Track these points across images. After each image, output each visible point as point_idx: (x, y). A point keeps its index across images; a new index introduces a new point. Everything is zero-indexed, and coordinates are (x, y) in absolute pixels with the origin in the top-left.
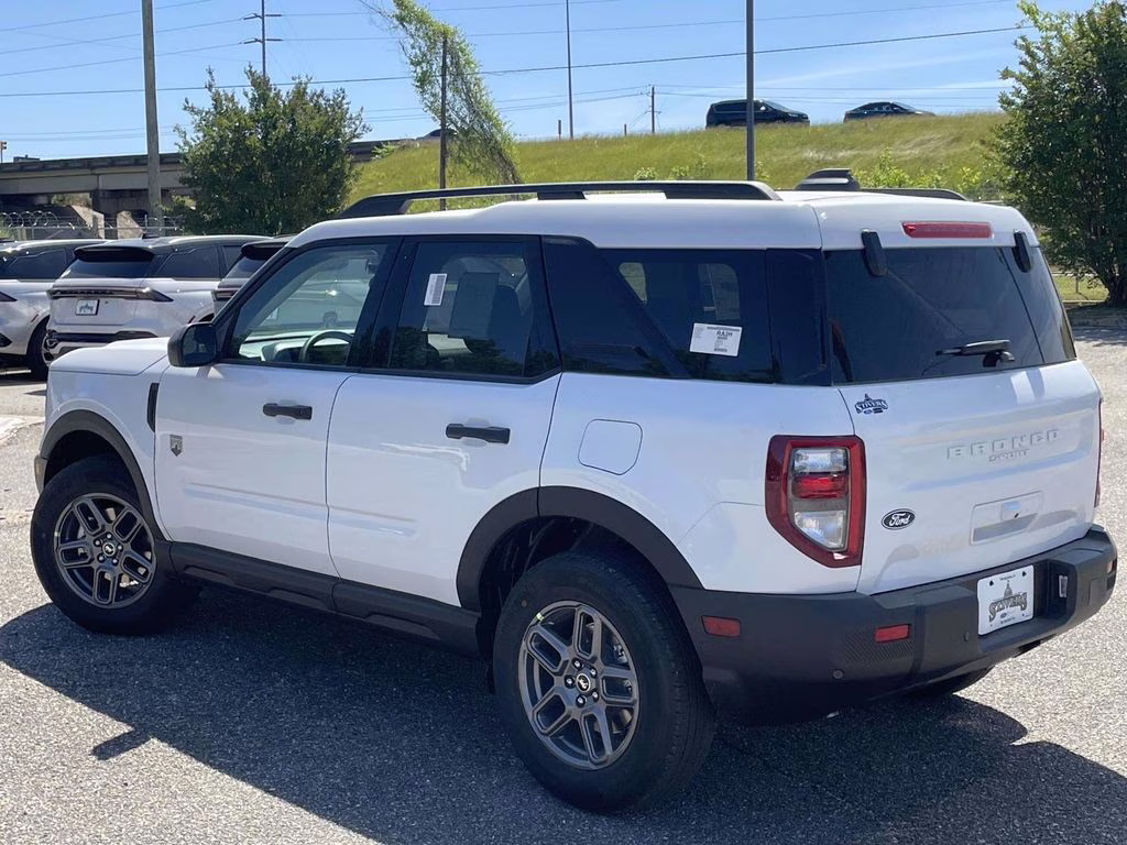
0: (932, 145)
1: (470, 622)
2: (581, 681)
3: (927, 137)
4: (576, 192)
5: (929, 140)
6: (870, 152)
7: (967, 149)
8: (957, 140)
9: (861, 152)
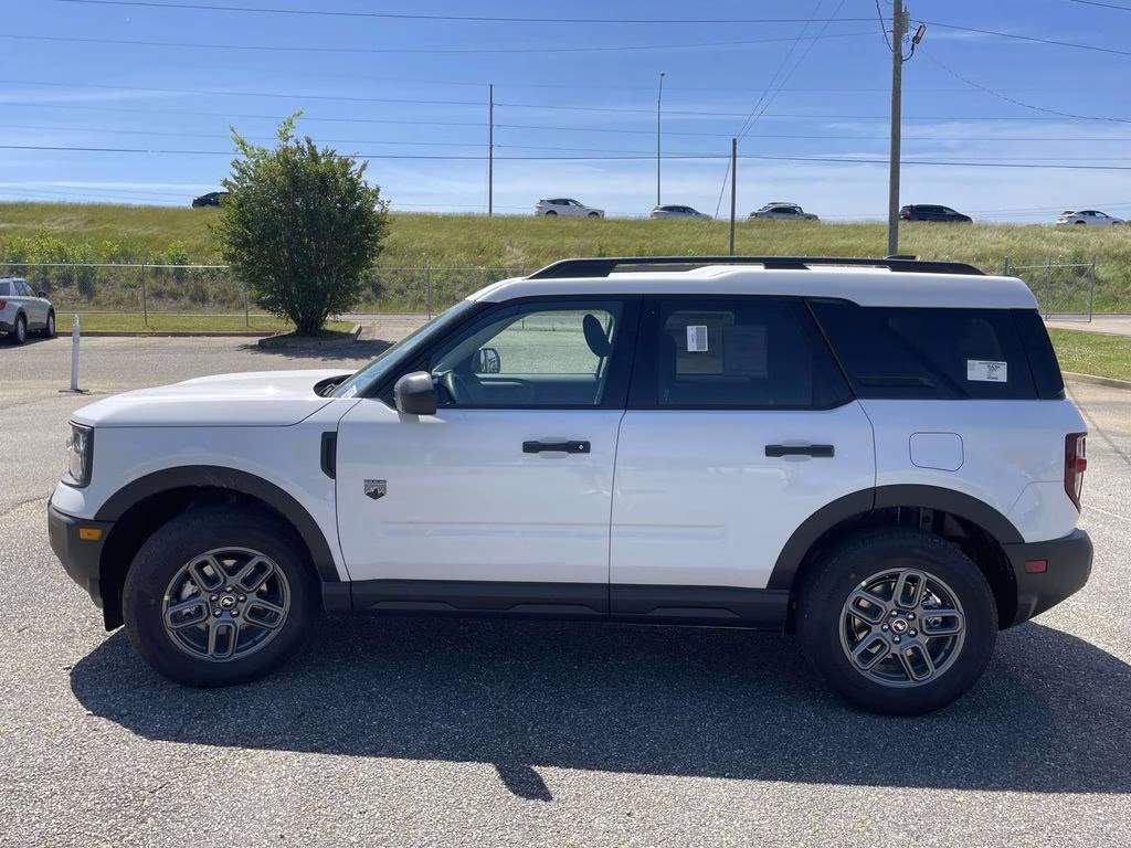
0: (74, 224)
1: (783, 599)
2: (898, 625)
3: (68, 218)
4: (798, 263)
5: (71, 220)
6: (26, 225)
7: (101, 228)
8: (92, 221)
9: (18, 225)
